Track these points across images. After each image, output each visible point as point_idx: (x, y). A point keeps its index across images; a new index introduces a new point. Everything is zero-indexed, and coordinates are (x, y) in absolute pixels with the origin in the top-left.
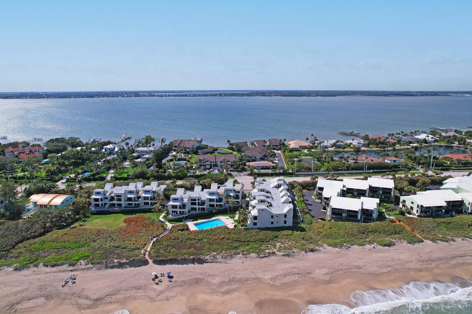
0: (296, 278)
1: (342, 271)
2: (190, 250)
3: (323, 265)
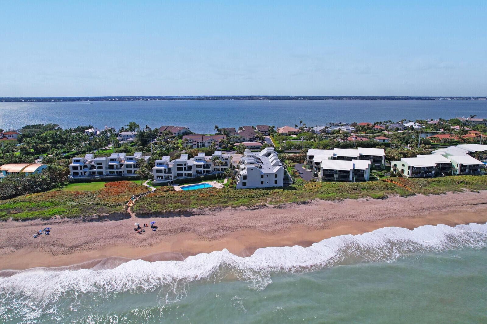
0: (289, 225)
1: (335, 220)
2: (176, 204)
3: (316, 214)
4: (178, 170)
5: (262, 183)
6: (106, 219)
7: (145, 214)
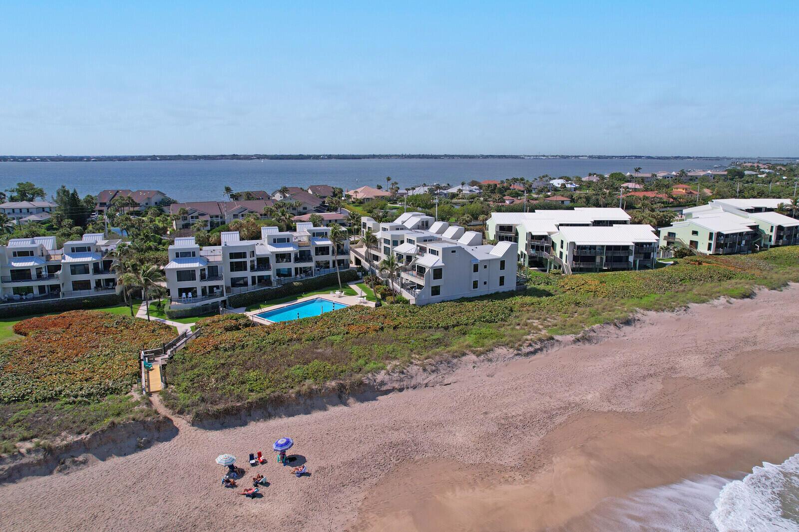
0: (657, 385)
1: (729, 355)
2: (311, 366)
3: (678, 347)
4: (232, 270)
5: (475, 285)
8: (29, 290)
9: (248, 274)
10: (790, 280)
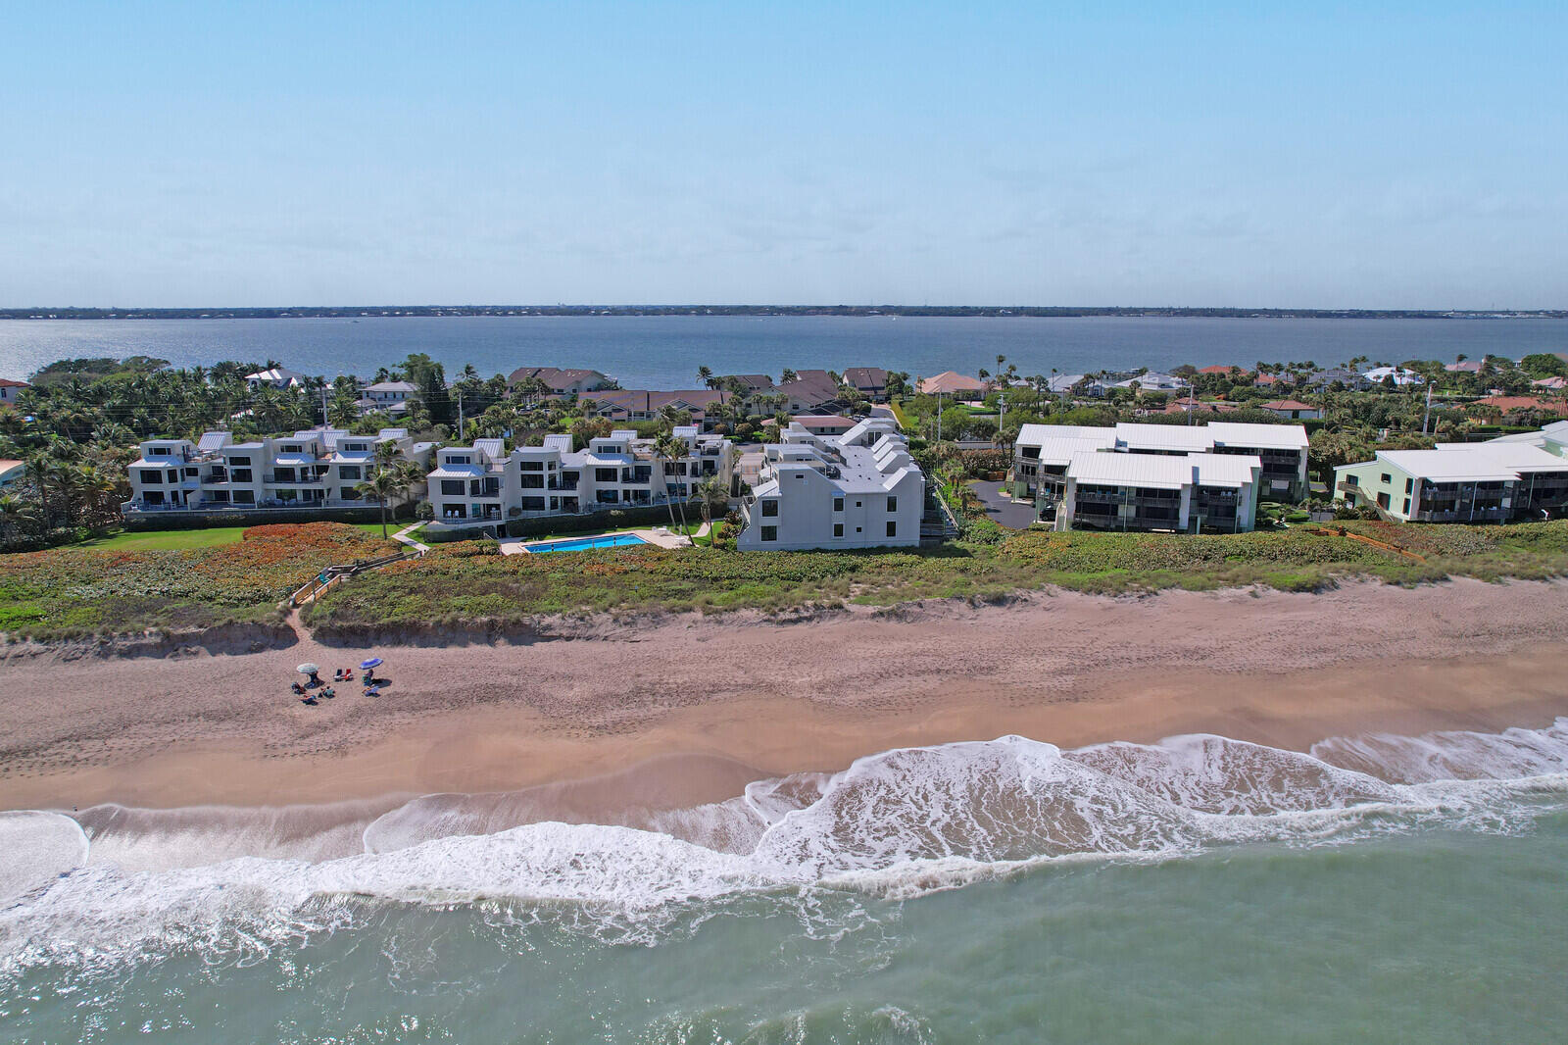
2: (483, 599)
4: (524, 486)
6: (193, 649)
7: (352, 630)
8: (292, 494)
9: (545, 493)
10: (1451, 571)
